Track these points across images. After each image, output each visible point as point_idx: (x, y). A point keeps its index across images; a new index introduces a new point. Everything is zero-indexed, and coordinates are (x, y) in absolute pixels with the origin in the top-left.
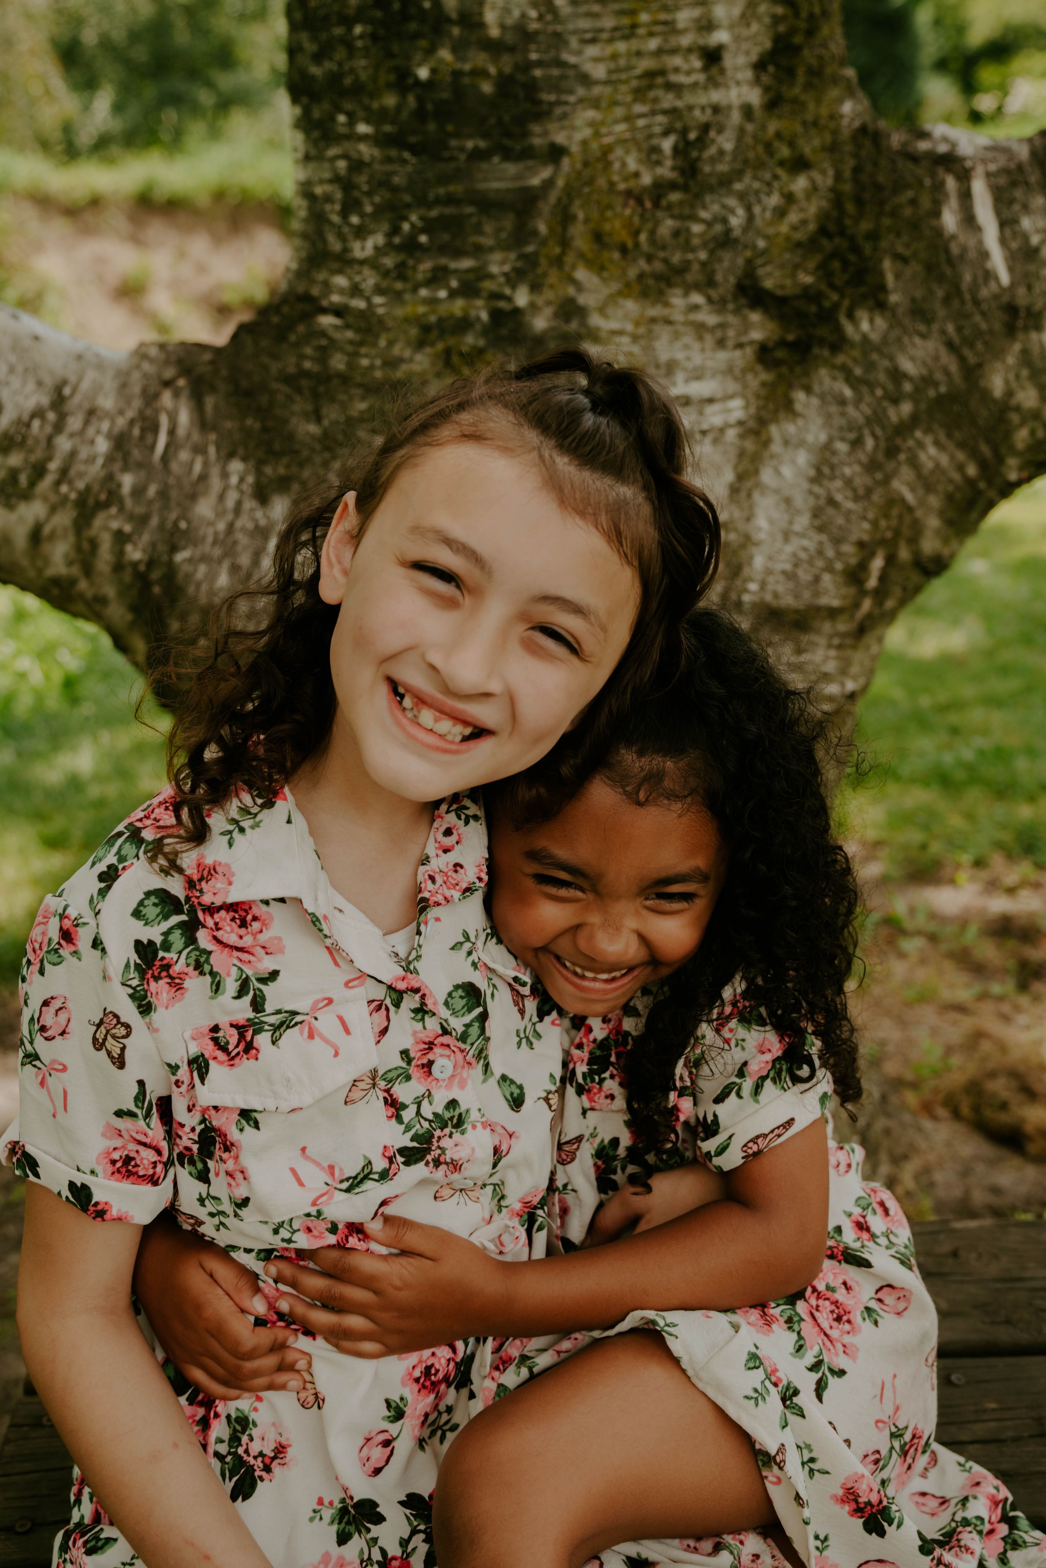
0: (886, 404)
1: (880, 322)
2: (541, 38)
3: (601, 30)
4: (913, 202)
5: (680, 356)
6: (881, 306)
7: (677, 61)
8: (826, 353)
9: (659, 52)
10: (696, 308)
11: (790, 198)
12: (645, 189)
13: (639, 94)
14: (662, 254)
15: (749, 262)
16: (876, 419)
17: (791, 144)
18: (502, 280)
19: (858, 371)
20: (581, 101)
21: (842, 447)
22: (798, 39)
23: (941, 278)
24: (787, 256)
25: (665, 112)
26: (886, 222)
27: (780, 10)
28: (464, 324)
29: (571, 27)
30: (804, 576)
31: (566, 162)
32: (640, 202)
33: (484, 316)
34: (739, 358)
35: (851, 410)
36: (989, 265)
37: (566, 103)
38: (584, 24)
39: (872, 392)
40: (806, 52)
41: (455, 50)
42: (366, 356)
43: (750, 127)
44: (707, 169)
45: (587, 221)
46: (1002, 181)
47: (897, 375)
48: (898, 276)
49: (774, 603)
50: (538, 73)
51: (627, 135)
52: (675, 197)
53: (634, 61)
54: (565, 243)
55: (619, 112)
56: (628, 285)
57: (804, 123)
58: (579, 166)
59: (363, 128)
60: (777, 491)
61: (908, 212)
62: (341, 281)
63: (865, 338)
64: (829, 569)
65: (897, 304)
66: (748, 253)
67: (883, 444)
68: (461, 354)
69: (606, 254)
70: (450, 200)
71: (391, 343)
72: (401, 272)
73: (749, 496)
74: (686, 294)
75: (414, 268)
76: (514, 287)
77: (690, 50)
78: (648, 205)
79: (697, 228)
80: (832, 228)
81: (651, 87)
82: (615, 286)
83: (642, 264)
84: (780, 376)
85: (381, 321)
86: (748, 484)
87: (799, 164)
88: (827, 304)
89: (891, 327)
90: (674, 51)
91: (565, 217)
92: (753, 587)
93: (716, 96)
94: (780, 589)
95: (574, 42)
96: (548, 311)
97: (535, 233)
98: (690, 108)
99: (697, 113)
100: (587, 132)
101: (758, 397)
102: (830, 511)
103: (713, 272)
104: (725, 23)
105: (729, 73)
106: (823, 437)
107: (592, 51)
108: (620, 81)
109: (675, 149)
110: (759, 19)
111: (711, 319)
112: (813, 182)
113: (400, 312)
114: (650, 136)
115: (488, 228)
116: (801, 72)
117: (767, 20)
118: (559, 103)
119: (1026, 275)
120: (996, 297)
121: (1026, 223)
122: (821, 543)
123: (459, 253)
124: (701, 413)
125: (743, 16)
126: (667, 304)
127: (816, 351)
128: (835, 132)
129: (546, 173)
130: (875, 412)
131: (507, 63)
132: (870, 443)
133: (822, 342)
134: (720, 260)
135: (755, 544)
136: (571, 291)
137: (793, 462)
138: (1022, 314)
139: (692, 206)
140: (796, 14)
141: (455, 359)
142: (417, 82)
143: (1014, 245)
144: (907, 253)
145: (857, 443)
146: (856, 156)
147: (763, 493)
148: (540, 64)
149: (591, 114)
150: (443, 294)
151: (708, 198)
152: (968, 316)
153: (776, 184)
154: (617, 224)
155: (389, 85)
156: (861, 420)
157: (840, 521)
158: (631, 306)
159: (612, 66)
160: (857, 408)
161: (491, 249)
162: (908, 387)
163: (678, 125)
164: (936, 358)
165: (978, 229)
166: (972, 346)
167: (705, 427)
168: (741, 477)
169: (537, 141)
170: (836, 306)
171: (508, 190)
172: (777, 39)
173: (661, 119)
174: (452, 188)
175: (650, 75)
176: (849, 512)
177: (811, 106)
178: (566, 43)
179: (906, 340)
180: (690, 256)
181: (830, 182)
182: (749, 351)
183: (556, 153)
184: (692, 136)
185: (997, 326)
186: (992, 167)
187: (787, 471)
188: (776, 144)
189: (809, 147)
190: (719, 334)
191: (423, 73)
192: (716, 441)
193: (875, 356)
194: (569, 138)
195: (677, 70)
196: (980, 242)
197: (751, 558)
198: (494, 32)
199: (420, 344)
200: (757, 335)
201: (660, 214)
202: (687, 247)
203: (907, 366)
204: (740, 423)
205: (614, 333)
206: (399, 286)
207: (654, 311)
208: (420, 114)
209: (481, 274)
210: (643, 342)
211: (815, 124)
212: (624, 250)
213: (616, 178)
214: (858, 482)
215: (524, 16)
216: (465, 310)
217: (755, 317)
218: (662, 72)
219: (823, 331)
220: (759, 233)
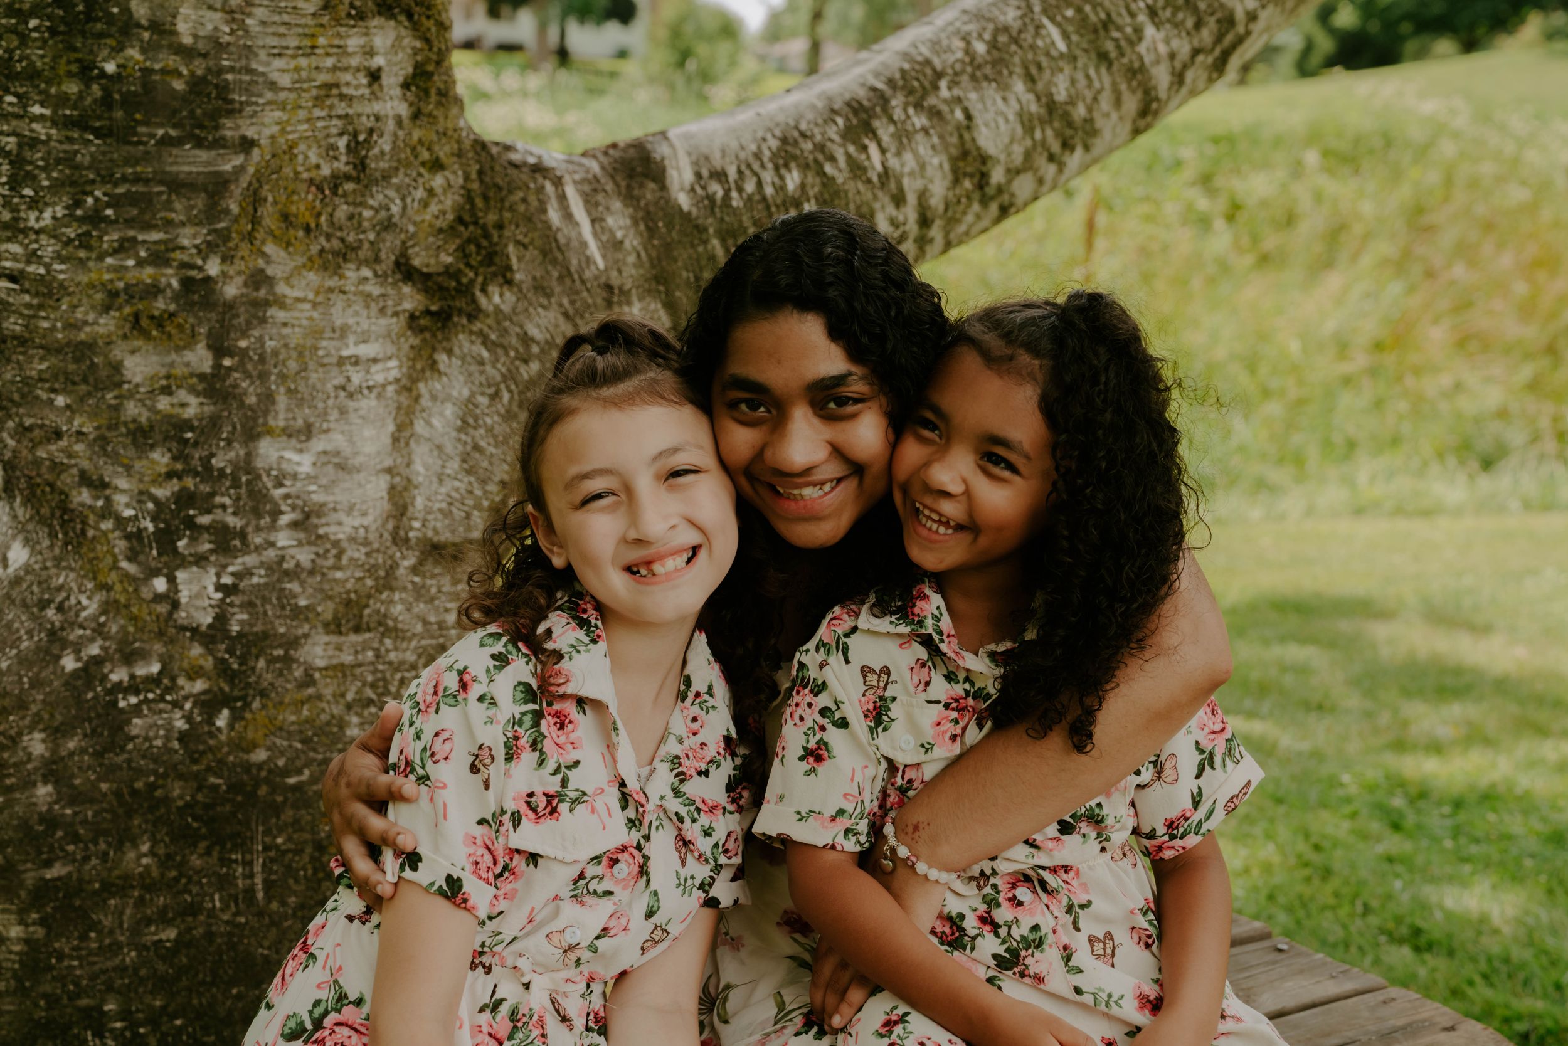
0: (517, 363)
1: (510, 297)
2: (232, 49)
3: (287, 48)
4: (524, 200)
5: (351, 321)
6: (509, 282)
7: (347, 77)
8: (464, 321)
9: (334, 69)
10: (366, 279)
11: (431, 192)
12: (325, 178)
13: (318, 101)
14: (339, 234)
15: (404, 243)
16: (510, 376)
17: (429, 149)
18: (194, 251)
19: (493, 337)
20: (269, 103)
21: (483, 401)
22: (430, 68)
23: (554, 262)
24: (431, 239)
25: (339, 117)
26: (507, 215)
27: (418, 44)
28: (154, 290)
29: (261, 43)
30: (458, 514)
31: (256, 152)
32: (320, 189)
33: (175, 283)
34: (396, 324)
35: (488, 368)
36: (588, 253)
37: (256, 104)
38: (272, 41)
39: (507, 354)
40: (436, 78)
41: (143, 51)
42: (46, 318)
43: (401, 133)
44: (373, 165)
45: (275, 203)
46: (587, 188)
47: (526, 339)
48: (520, 259)
49: (436, 539)
50: (230, 77)
51: (310, 134)
52: (349, 186)
53: (314, 74)
54: (255, 221)
55: (302, 114)
56: (310, 259)
57: (437, 132)
58: (268, 157)
59: (37, 110)
60: (429, 440)
61: (522, 208)
62: (15, 248)
63: (497, 307)
64: (477, 506)
65: (522, 282)
66: (403, 236)
67: (516, 397)
68: (152, 318)
69: (292, 232)
70: (137, 179)
71: (74, 307)
72: (84, 241)
73: (407, 444)
74: (358, 269)
75: (100, 238)
76: (204, 260)
77: (358, 70)
78: (327, 192)
79: (367, 213)
80: (467, 218)
81: (328, 96)
82: (300, 260)
83: (322, 240)
84: (424, 340)
85: (62, 285)
86: (406, 434)
87: (436, 165)
88: (464, 280)
89: (518, 299)
90: (346, 69)
91: (255, 199)
92: (416, 524)
93: (377, 107)
94: (439, 525)
95: (263, 55)
96: (239, 280)
97: (227, 211)
98: (359, 115)
99: (364, 119)
100: (275, 129)
101: (409, 359)
102: (477, 455)
103: (379, 250)
104: (382, 51)
105: (386, 90)
106: (466, 393)
107: (278, 63)
108: (304, 91)
109: (348, 146)
110: (403, 49)
111: (375, 290)
112: (448, 180)
113: (84, 279)
114: (328, 136)
115: (178, 206)
116: (433, 92)
117: (409, 51)
118: (249, 103)
119: (617, 261)
120: (596, 278)
121: (610, 221)
122: (470, 483)
123: (148, 227)
124: (368, 372)
125: (393, 46)
126: (341, 277)
127: (456, 319)
128: (459, 142)
129: (238, 160)
130: (509, 371)
131: (200, 67)
132: (506, 396)
133: (460, 311)
134: (384, 241)
135: (416, 487)
136: (261, 263)
137: (442, 414)
138: (616, 291)
139: (363, 196)
140: (430, 49)
141: (144, 322)
142: (103, 74)
143: (604, 238)
144: (526, 241)
145: (495, 397)
146: (478, 162)
147: (418, 442)
148: (232, 69)
149: (278, 114)
150: (131, 263)
151: (374, 189)
152: (577, 293)
153: (421, 181)
154: (302, 208)
155: (70, 74)
156: (498, 378)
157: (485, 464)
158: (312, 277)
159: (296, 76)
160: (494, 367)
161: (183, 224)
162: (535, 349)
163: (351, 128)
164: (557, 326)
165: (577, 224)
166: (582, 317)
167: (371, 383)
168: (400, 428)
169: (229, 134)
170: (472, 282)
171: (198, 173)
172: (417, 66)
173: (335, 122)
174: (139, 169)
175: (328, 86)
176: (492, 455)
177: (441, 120)
178: (256, 55)
179: (531, 310)
180: (362, 236)
181: (461, 181)
182: (403, 318)
183: (247, 145)
184: (361, 138)
185: (599, 301)
186: (577, 177)
187: (436, 422)
188: (419, 148)
189: (443, 151)
190: (381, 304)
191: (110, 68)
192: (379, 396)
193: (507, 324)
194: (259, 133)
195: (348, 84)
196: (580, 234)
197: (414, 498)
198: (187, 40)
199: (107, 309)
200: (408, 305)
201: (337, 200)
202: (359, 229)
203: (533, 332)
204: (397, 380)
205: (298, 300)
206: (82, 254)
207: (333, 282)
208: (106, 101)
209: (172, 246)
210: (321, 309)
211: (445, 134)
212: (308, 229)
213: (300, 169)
214: (497, 430)
215: (216, 29)
216: (154, 278)
217: (407, 289)
218: (337, 86)
219: (460, 303)
220: (410, 219)
